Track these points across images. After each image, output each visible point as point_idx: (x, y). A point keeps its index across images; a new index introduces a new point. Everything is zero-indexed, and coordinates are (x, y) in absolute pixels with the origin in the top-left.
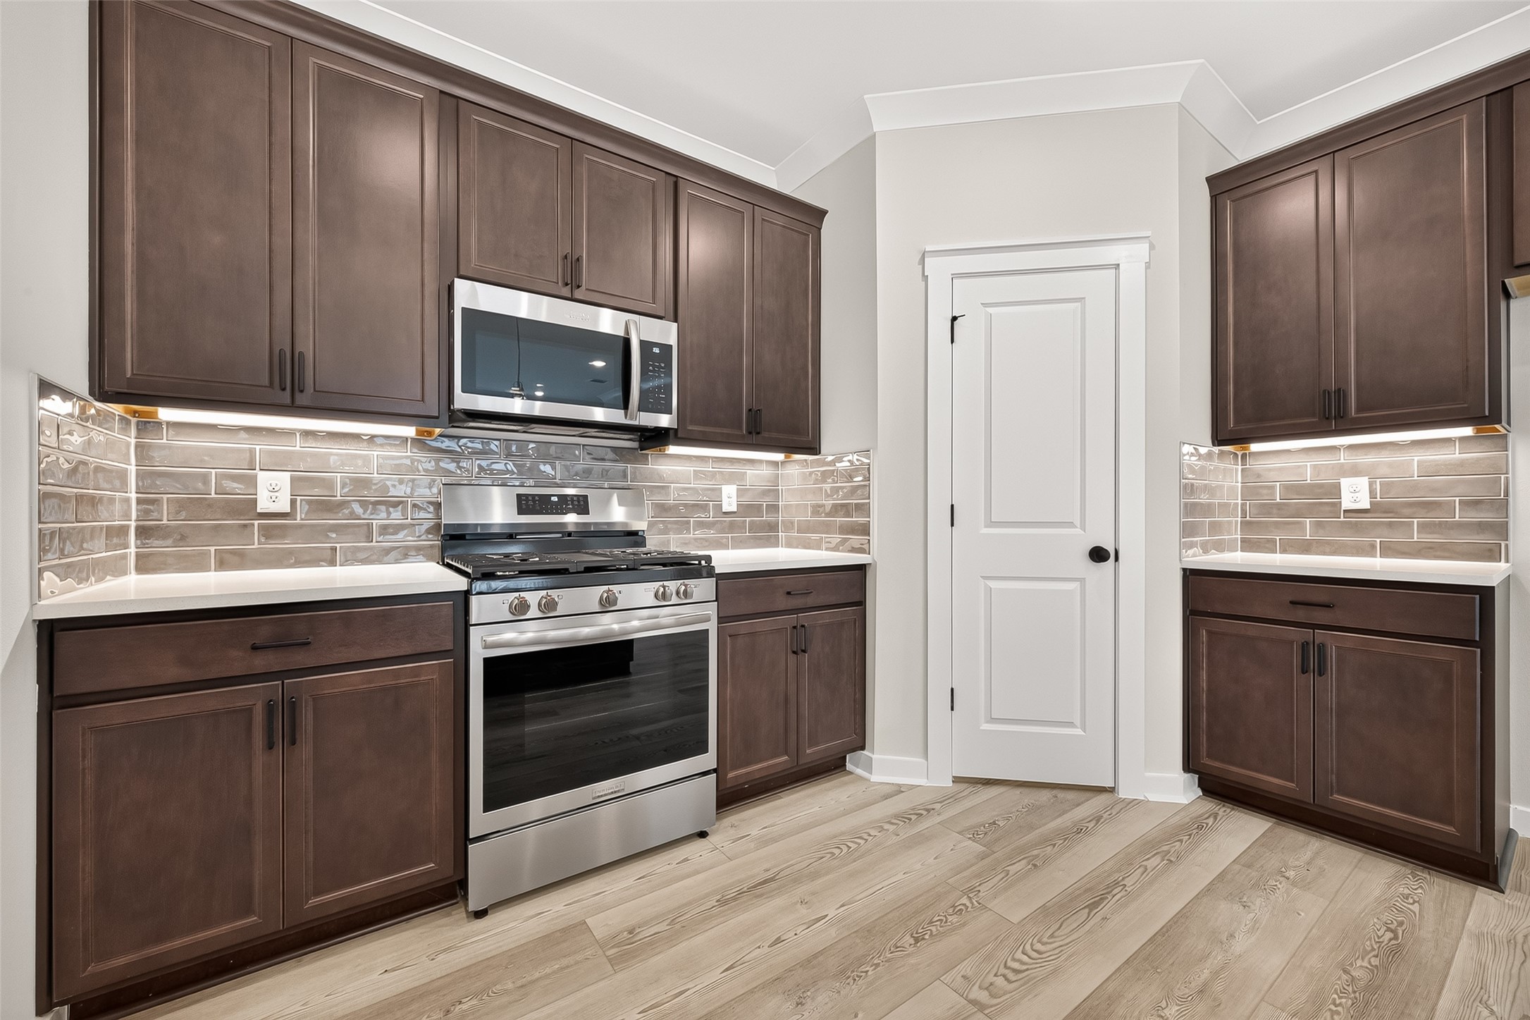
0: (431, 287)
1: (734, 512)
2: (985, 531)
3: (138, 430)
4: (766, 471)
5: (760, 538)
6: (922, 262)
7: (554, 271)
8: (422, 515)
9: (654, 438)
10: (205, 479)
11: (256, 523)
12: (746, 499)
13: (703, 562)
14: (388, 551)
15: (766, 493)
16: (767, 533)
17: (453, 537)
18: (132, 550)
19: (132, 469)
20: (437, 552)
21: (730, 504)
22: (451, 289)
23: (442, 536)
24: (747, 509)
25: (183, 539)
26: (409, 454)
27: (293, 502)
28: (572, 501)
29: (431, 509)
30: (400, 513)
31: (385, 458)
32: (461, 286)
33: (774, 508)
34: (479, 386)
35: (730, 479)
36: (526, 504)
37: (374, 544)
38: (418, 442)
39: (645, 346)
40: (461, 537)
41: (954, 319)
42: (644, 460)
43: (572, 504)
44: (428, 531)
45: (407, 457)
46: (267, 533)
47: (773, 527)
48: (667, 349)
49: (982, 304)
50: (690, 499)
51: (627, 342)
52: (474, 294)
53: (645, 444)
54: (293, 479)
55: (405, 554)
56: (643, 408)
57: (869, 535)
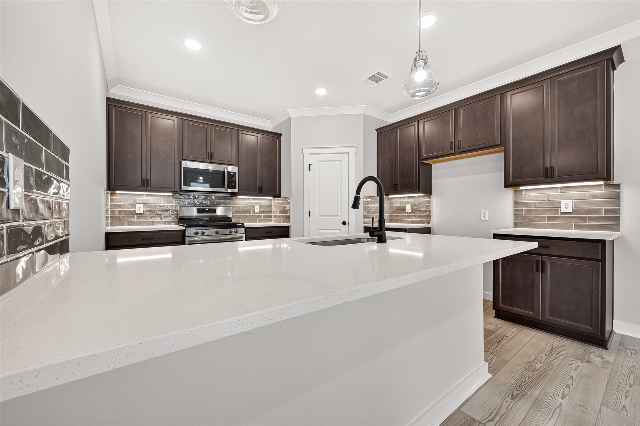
0: (176, 162)
1: (259, 213)
2: (318, 217)
3: (111, 195)
4: (268, 202)
5: (267, 220)
6: (302, 150)
7: (205, 156)
8: (173, 213)
9: (233, 194)
10: (125, 206)
11: (136, 215)
12: (262, 210)
13: (242, 225)
14: (166, 222)
15: (268, 207)
16: (269, 218)
17: (181, 219)
18: (110, 221)
19: (109, 204)
20: (177, 223)
21: (257, 210)
22: (181, 162)
23: (179, 219)
24: (262, 212)
25: (120, 219)
26: (170, 199)
27: (144, 211)
28: (212, 210)
29: (176, 213)
30: (169, 213)
31: (165, 200)
32: (183, 162)
33: (271, 212)
34: (187, 184)
35: (257, 204)
36: (199, 211)
37: (162, 220)
38: (173, 197)
39: (229, 173)
40: (183, 219)
41: (310, 165)
42: (232, 199)
43: (212, 211)
44: (175, 218)
45: (170, 200)
46: (138, 217)
47: (271, 217)
48: (235, 173)
49: (317, 161)
50: (245, 209)
51: (224, 172)
52: (186, 163)
53: (232, 195)
54: (143, 205)
55: (170, 222)
56: (228, 187)
57: (290, 218)
